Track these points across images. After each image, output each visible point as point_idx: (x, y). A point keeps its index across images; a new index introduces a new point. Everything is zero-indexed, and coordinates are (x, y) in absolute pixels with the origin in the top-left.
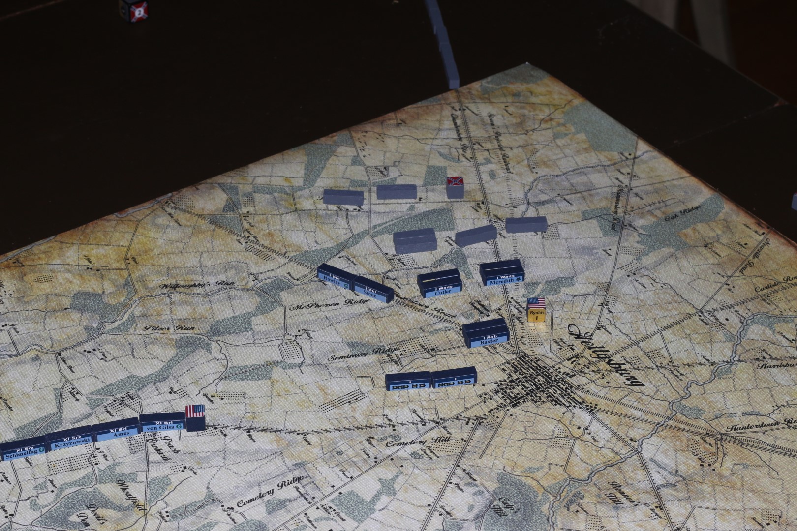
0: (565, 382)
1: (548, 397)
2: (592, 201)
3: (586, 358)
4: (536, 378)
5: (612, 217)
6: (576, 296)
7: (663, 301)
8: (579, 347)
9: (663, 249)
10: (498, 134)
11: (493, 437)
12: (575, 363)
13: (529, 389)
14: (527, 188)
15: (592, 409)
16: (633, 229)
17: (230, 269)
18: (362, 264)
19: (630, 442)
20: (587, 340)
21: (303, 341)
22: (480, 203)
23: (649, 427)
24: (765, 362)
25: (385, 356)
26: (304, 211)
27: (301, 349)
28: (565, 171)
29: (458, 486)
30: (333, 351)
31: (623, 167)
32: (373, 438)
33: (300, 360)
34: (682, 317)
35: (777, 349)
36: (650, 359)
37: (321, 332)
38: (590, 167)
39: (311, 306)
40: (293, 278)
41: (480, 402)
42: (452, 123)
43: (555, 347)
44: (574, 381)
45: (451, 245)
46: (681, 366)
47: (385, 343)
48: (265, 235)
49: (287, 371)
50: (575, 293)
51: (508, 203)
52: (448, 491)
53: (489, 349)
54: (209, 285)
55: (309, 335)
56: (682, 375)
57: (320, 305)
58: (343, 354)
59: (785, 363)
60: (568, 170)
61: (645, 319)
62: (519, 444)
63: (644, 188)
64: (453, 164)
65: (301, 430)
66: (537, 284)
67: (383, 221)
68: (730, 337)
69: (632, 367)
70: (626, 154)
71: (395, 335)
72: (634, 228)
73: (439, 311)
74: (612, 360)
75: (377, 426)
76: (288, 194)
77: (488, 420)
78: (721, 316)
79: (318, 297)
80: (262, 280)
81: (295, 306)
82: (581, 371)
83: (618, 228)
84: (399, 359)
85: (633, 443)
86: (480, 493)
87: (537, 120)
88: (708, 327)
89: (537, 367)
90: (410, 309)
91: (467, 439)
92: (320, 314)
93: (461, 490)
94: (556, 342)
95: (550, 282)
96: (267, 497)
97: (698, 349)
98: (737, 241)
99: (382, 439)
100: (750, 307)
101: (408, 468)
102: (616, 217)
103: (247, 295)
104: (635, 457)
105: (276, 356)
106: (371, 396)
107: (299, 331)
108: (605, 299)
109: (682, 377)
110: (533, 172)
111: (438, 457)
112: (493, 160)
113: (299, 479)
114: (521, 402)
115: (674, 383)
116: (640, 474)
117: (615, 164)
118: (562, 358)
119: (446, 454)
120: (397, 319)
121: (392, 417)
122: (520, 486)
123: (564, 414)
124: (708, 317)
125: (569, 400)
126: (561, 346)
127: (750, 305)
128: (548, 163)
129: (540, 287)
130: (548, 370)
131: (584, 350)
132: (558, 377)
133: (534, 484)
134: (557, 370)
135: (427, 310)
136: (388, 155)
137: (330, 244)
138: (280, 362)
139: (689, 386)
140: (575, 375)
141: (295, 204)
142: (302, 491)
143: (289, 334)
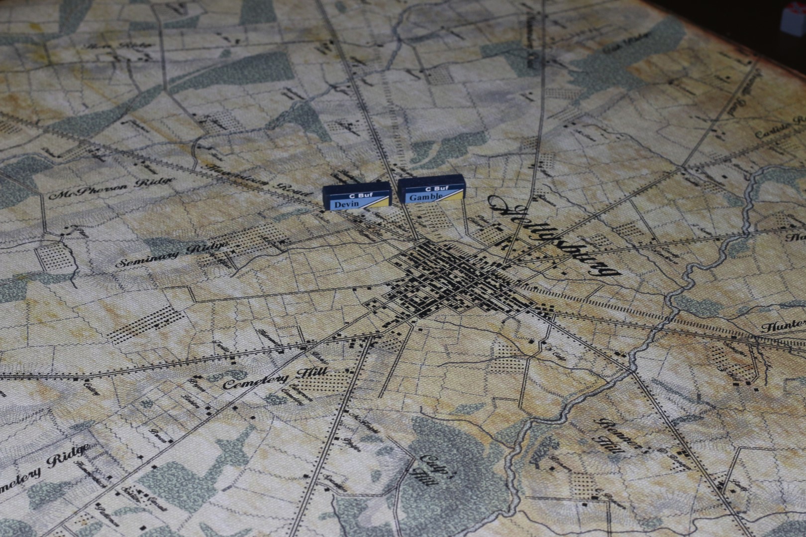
0: (497, 277)
1: (473, 300)
2: (492, 34)
3: (524, 242)
4: (450, 274)
5: (525, 52)
6: (493, 157)
7: (625, 157)
8: (509, 227)
9: (608, 90)
11: (396, 364)
12: (507, 248)
13: (442, 290)
14: (394, 22)
15: (546, 313)
16: (559, 66)
18: (158, 131)
19: (615, 357)
20: (520, 216)
21: (74, 242)
22: (328, 42)
23: (642, 334)
24: (796, 232)
25: (208, 255)
26: (62, 64)
27: (71, 253)
29: (349, 442)
30: (123, 253)
32: (200, 377)
33: (71, 270)
34: (657, 177)
36: (622, 237)
37: (102, 228)
39: (83, 192)
40: (51, 155)
41: (368, 314)
43: (473, 228)
44: (511, 274)
45: (291, 98)
46: (671, 243)
47: (206, 237)
49: (52, 286)
50: (490, 153)
51: (369, 40)
52: (335, 451)
53: (371, 236)
55: (82, 233)
56: (676, 256)
57: (97, 189)
58: (139, 257)
61: (602, 183)
62: (440, 371)
63: (565, 14)
65: (80, 373)
66: (430, 143)
67: (185, 73)
68: (734, 201)
69: (597, 250)
72: (561, 64)
73: (284, 188)
74: (563, 242)
75: (205, 360)
76: (36, 44)
77: (384, 339)
78: (715, 172)
79: (94, 179)
80: (4, 160)
81: (58, 194)
82: (519, 260)
83: (537, 65)
84: (230, 259)
85: (620, 360)
86: (389, 451)
88: (699, 188)
89: (449, 258)
90: (240, 188)
91: (354, 370)
92: (97, 202)
93: (356, 448)
94: (473, 222)
95: (449, 140)
96: (31, 482)
97: (691, 219)
98: (714, 74)
99: (215, 378)
100: (755, 159)
101: (263, 420)
102: (531, 51)
104: (628, 379)
105: (31, 266)
106: (190, 314)
107: (66, 228)
108: (536, 158)
111: (311, 400)
113: (83, 450)
114: (433, 309)
115: (665, 268)
116: (641, 405)
118: (486, 243)
119: (324, 394)
120: (221, 202)
121: (228, 344)
122: (452, 437)
123: (503, 322)
124: (696, 175)
125: (508, 302)
126: (481, 226)
127: (754, 156)
129: (436, 148)
130: (468, 261)
131: (518, 229)
132: (485, 270)
133: (474, 430)
134: (481, 260)
135: (265, 187)
137: (106, 107)
138: (39, 274)
139: (690, 271)
140: (510, 266)
141: (48, 56)
142: (90, 468)
143: (50, 233)
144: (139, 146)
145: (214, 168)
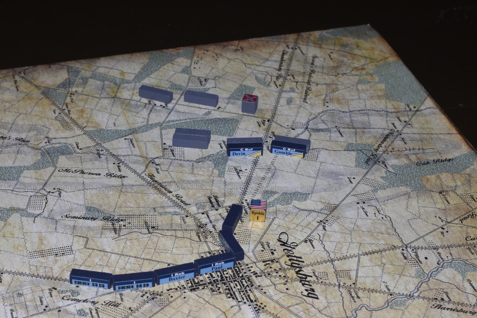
0: (249, 280)
1: (226, 289)
2: (361, 137)
3: (280, 264)
4: (226, 271)
5: (371, 153)
6: (303, 210)
7: (377, 230)
8: (279, 253)
9: (401, 188)
10: (313, 72)
11: (157, 312)
12: (268, 265)
13: (214, 279)
14: (313, 116)
15: (259, 309)
16: (383, 166)
17: (34, 130)
18: (140, 148)
20: (290, 249)
21: (52, 198)
22: (267, 120)
24: (442, 303)
25: (111, 224)
26: (120, 98)
27: (46, 203)
28: (352, 109)
30: (71, 210)
31: (403, 116)
32: (56, 289)
33: (39, 212)
34: (386, 247)
35: (459, 294)
36: (337, 278)
37: (72, 194)
38: (375, 111)
39: (77, 172)
40: (78, 147)
42: (280, 57)
43: (260, 248)
44: (257, 281)
45: (222, 148)
46: (362, 289)
47: (118, 213)
48: (78, 110)
49: (24, 218)
50: (303, 208)
51: (290, 125)
53: (201, 237)
54: (9, 139)
55: (60, 194)
56: (358, 297)
57: (85, 172)
58: (77, 215)
59: (459, 308)
60: (355, 109)
61: (352, 242)
63: (412, 136)
64: (262, 86)
66: (275, 193)
67: (178, 119)
68: (421, 274)
69: (316, 281)
70: (412, 107)
71: (129, 209)
72: (385, 165)
73: (178, 197)
74: (302, 270)
76: (116, 84)
77: (162, 297)
78: (422, 254)
79: (88, 166)
80: (53, 144)
81: (64, 169)
82: (269, 274)
83: (371, 163)
84: (120, 229)
87: (351, 67)
88: (405, 261)
90: (156, 191)
91: (133, 309)
92: (80, 179)
94: (262, 245)
95: (286, 194)
97: (386, 278)
98: (471, 194)
99: (62, 292)
100: (453, 252)
102: (375, 153)
103: (33, 152)
105: (22, 205)
106: (77, 254)
107: (54, 189)
108: (326, 217)
109: (356, 299)
110: (324, 105)
112: (297, 90)
114: (201, 288)
115: (347, 303)
117: (398, 112)
118: (259, 259)
120: (140, 196)
123: (232, 307)
124: (410, 252)
125: (244, 296)
126: (264, 248)
127: (454, 251)
128: (342, 101)
129: (276, 196)
130: (241, 266)
131: (282, 256)
132: (246, 274)
134: (249, 268)
135: (169, 194)
136: (214, 71)
137: (124, 128)
138: (23, 210)
139: (359, 309)
140: (261, 276)
141: (117, 92)
143: (45, 190)
144: (123, 154)
145: (151, 176)
